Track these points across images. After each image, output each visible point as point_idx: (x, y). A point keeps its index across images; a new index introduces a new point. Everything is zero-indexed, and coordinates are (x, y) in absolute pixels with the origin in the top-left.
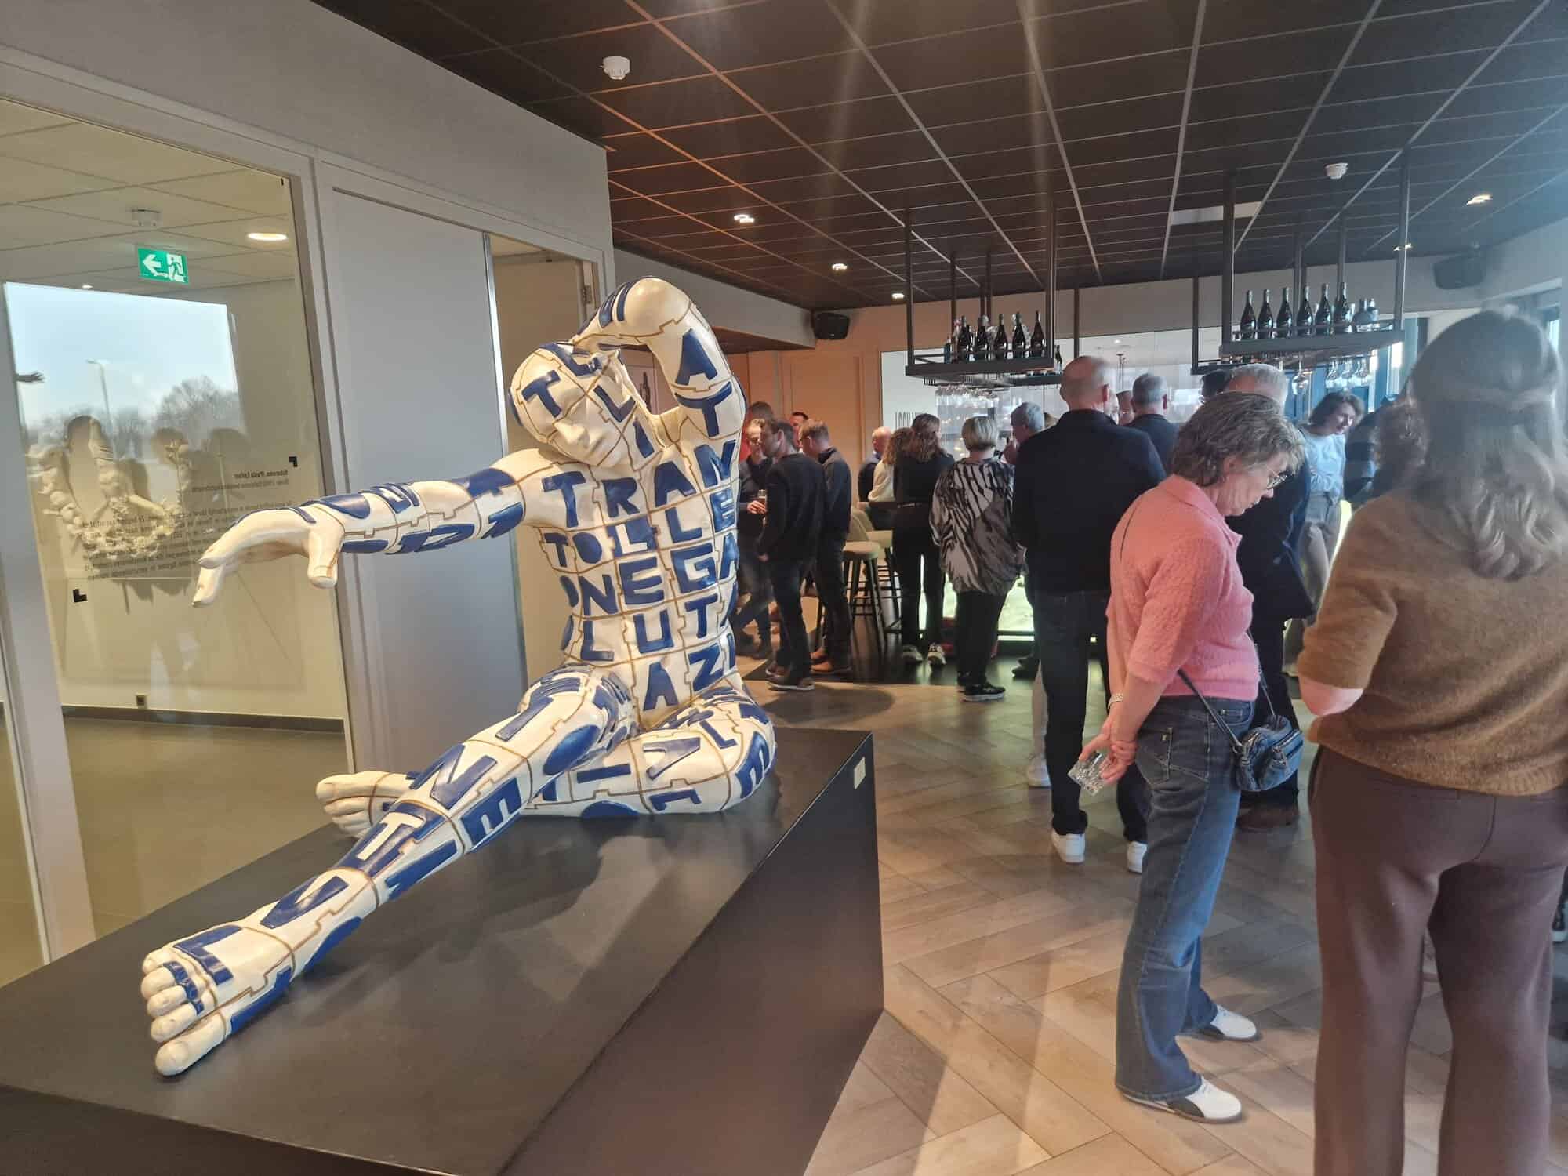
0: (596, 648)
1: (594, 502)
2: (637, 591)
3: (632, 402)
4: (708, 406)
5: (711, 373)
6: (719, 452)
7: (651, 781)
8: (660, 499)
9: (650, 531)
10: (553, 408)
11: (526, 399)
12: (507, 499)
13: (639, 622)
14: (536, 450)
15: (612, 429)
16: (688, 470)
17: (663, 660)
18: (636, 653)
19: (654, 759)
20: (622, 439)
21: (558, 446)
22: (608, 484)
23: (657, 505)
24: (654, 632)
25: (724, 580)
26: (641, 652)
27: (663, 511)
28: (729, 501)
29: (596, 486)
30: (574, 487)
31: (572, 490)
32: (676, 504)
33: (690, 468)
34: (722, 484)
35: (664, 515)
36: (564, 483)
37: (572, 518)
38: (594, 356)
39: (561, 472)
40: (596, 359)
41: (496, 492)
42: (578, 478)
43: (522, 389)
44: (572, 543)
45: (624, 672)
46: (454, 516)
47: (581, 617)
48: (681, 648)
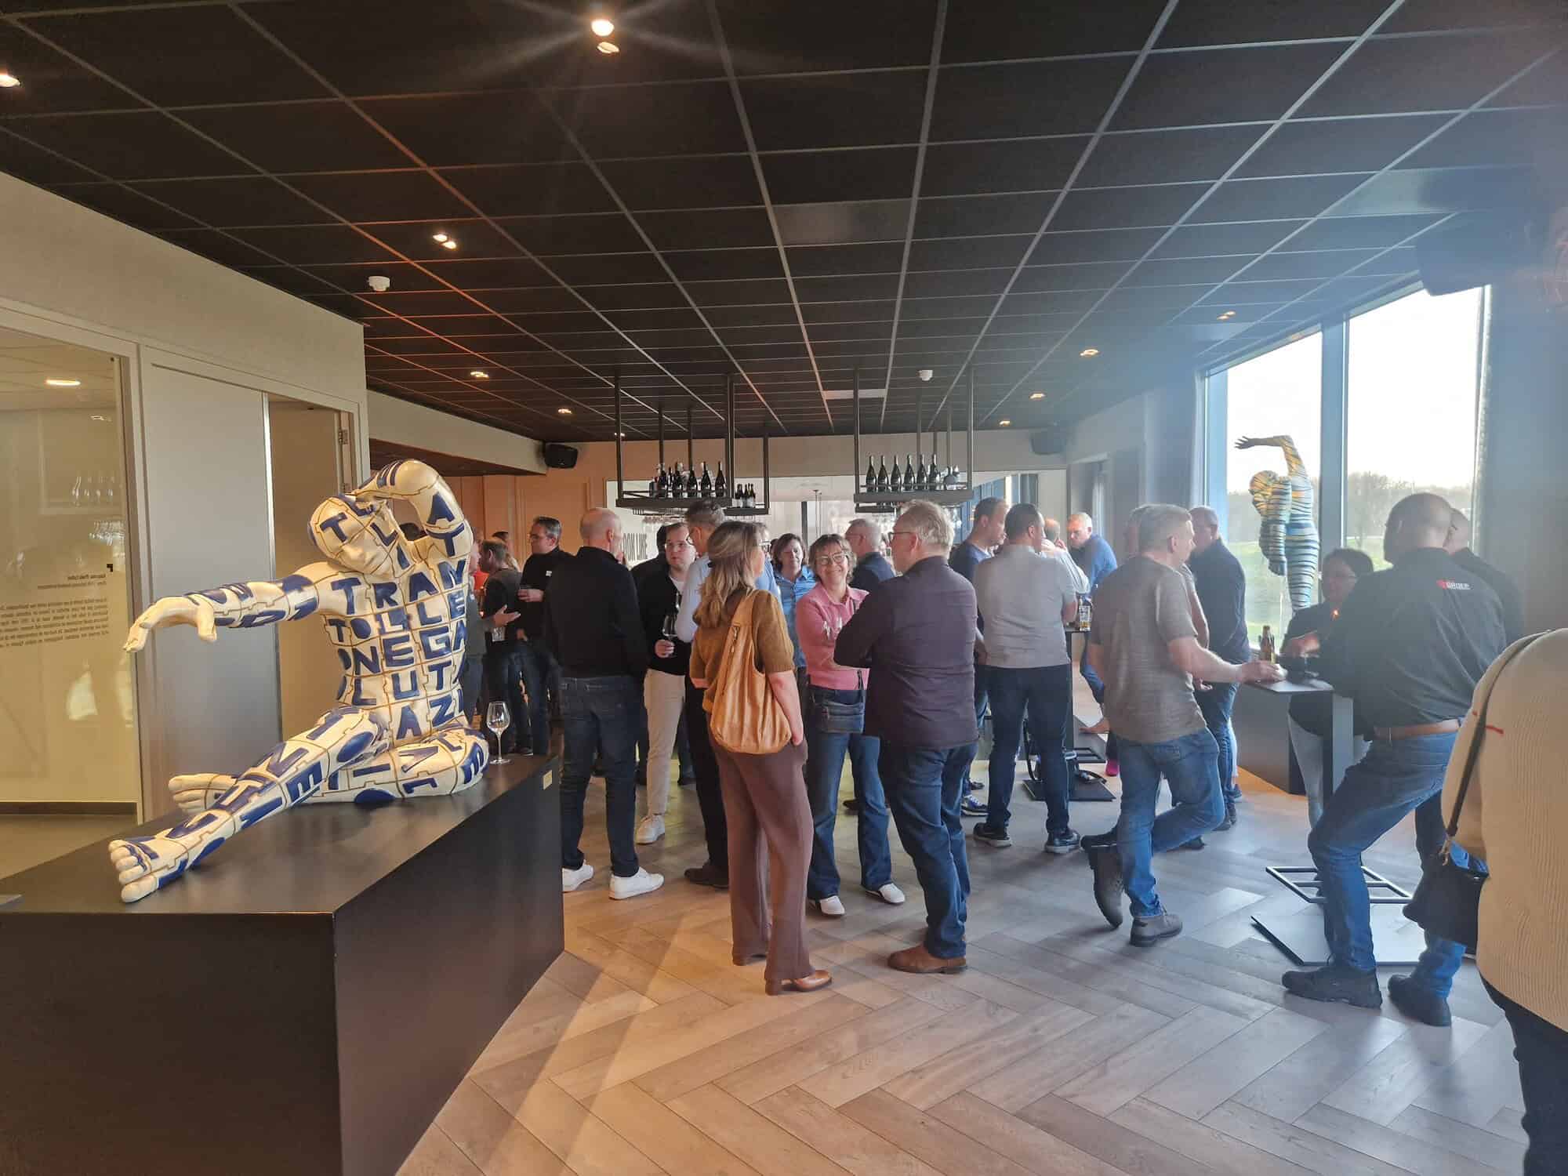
0: (363, 697)
1: (366, 598)
2: (394, 658)
3: (395, 533)
4: (448, 538)
5: (451, 518)
6: (455, 567)
7: (403, 773)
8: (413, 596)
9: (405, 618)
10: (342, 537)
11: (323, 530)
12: (308, 594)
13: (396, 678)
14: (326, 563)
15: (381, 550)
16: (433, 578)
17: (412, 705)
18: (392, 700)
19: (407, 760)
20: (388, 558)
21: (344, 561)
22: (376, 586)
23: (411, 601)
24: (406, 685)
25: (457, 651)
26: (396, 699)
27: (415, 605)
28: (461, 599)
29: (368, 587)
30: (353, 587)
31: (351, 590)
32: (424, 600)
33: (434, 577)
34: (456, 588)
35: (415, 608)
36: (346, 585)
37: (351, 608)
38: (370, 503)
39: (344, 578)
40: (372, 506)
41: (301, 590)
42: (356, 582)
43: (320, 523)
44: (350, 626)
45: (384, 713)
46: (273, 605)
47: (352, 676)
48: (425, 696)
